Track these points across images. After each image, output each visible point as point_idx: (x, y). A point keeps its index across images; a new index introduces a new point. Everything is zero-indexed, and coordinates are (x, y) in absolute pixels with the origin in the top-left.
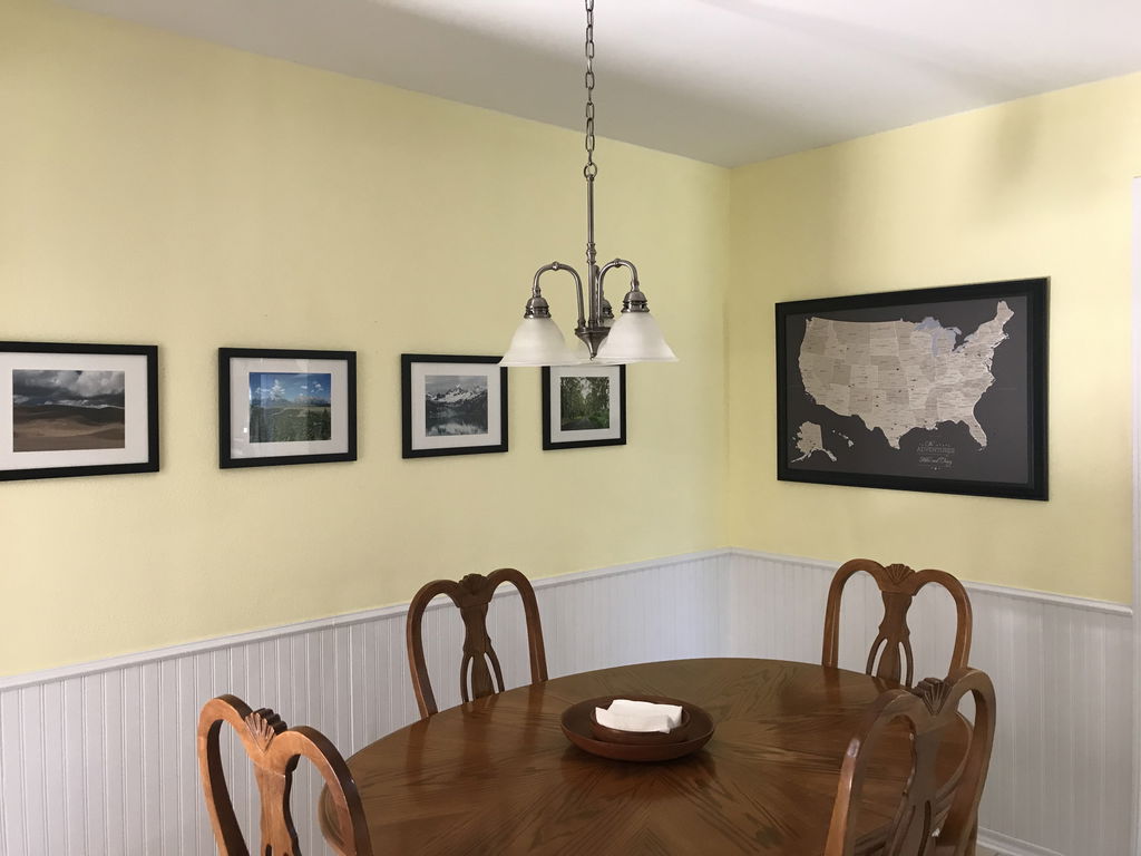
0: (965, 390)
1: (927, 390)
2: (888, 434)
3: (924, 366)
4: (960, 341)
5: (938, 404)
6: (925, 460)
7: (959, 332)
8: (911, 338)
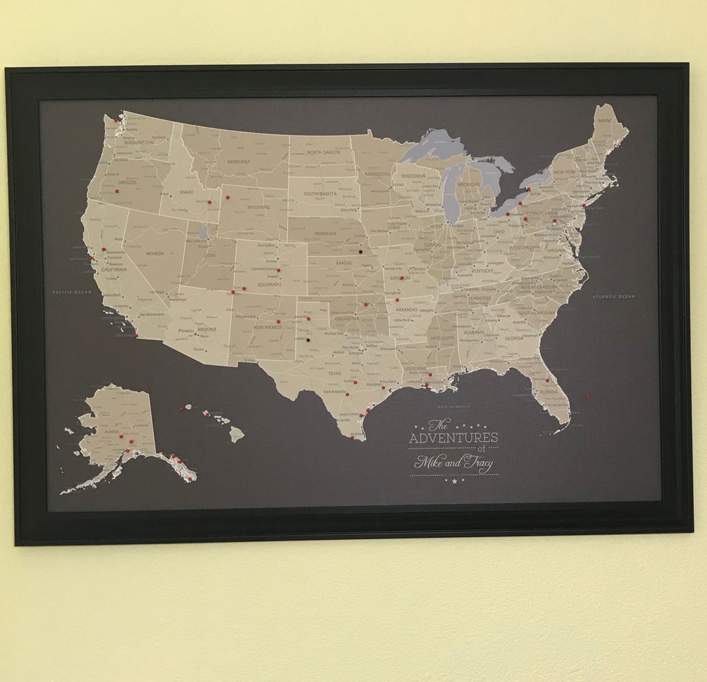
0: (521, 298)
1: (432, 301)
2: (334, 406)
3: (425, 246)
4: (510, 188)
5: (459, 333)
7: (508, 168)
8: (394, 178)
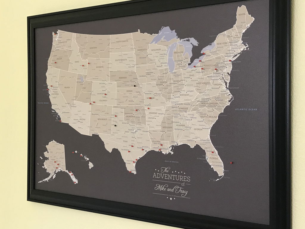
3: (160, 83)
6: (161, 188)
8: (149, 51)
